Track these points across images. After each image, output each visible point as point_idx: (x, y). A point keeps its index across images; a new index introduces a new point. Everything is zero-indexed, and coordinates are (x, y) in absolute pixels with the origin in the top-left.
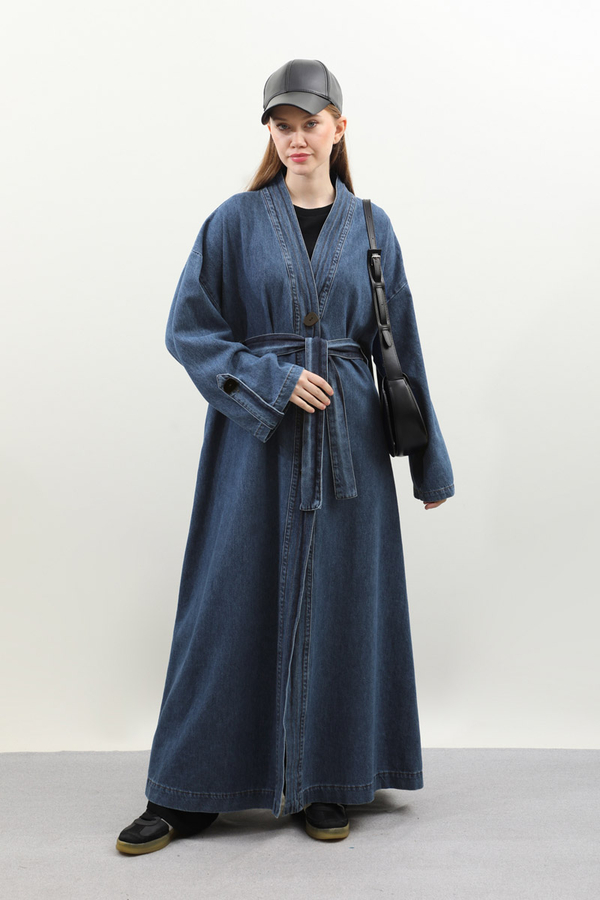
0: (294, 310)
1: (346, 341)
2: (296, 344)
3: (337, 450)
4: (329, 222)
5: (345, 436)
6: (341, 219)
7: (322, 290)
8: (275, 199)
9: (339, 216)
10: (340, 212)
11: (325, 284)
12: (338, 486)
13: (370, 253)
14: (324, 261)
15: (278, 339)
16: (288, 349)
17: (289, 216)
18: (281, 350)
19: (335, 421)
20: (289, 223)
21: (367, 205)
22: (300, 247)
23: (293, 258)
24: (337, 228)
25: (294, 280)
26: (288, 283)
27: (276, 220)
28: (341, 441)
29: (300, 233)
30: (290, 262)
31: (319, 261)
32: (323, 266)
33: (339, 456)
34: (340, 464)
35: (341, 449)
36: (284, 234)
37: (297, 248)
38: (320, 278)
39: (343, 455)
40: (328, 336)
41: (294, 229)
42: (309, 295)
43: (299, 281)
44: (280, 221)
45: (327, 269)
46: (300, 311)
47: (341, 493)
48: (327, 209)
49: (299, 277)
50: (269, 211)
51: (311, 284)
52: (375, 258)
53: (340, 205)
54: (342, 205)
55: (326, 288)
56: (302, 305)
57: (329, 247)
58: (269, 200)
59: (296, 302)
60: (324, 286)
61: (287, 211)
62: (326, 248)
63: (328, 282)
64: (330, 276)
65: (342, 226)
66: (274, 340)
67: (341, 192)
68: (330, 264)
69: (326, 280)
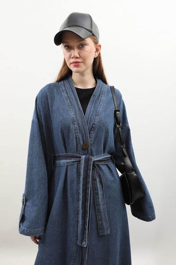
0: (76, 141)
2: (77, 160)
3: (100, 212)
4: (94, 96)
5: (104, 204)
6: (100, 94)
7: (91, 130)
8: (66, 85)
9: (99, 93)
10: (99, 91)
11: (92, 127)
12: (101, 229)
13: (115, 111)
14: (92, 115)
15: (69, 157)
16: (73, 162)
17: (73, 93)
18: (70, 162)
19: (98, 198)
20: (73, 96)
21: (112, 88)
22: (79, 108)
23: (76, 113)
24: (98, 98)
25: (76, 126)
26: (72, 126)
27: (66, 95)
28: (102, 208)
29: (79, 101)
30: (73, 116)
31: (89, 117)
32: (91, 117)
33: (101, 215)
34: (101, 219)
35: (102, 211)
36: (71, 102)
37: (77, 108)
38: (90, 123)
39: (103, 214)
40: (94, 154)
41: (76, 99)
42: (84, 133)
43: (79, 126)
44: (69, 95)
45: (93, 119)
46: (80, 141)
47: (102, 232)
48: (93, 89)
49: (78, 124)
50: (63, 91)
51: (85, 127)
52: (118, 114)
53: (99, 87)
54: (100, 87)
55: (93, 129)
56: (81, 138)
57: (94, 108)
58: (63, 86)
59: (77, 137)
60: (92, 128)
61: (72, 91)
62: (93, 108)
63: (94, 126)
64: (95, 122)
65: (100, 97)
66: (67, 157)
67: (99, 81)
68: (95, 116)
69: (93, 125)
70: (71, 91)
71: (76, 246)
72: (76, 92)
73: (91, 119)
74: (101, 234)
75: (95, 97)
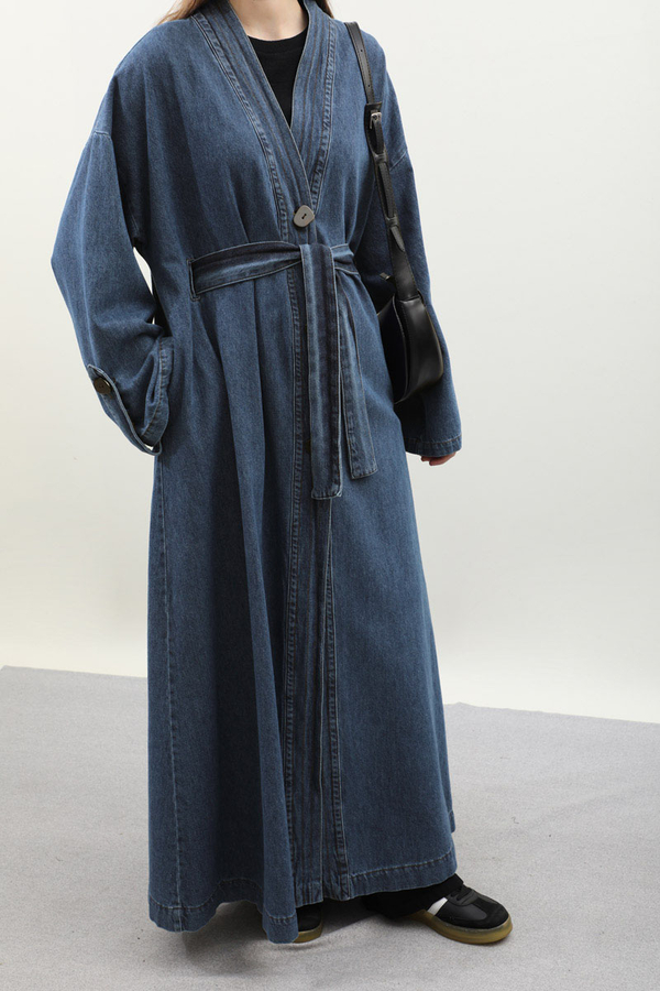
0: (277, 205)
1: (346, 248)
2: (287, 257)
3: (352, 407)
4: (305, 63)
6: (321, 55)
7: (314, 171)
8: (218, 29)
9: (317, 50)
10: (318, 46)
11: (317, 160)
13: (368, 110)
14: (311, 125)
16: (276, 265)
17: (245, 54)
18: (264, 267)
20: (247, 68)
21: (353, 29)
22: (271, 105)
23: (264, 122)
24: (318, 69)
25: (271, 158)
26: (261, 161)
27: (226, 64)
29: (267, 82)
30: (261, 130)
31: (303, 131)
32: (310, 132)
33: (355, 416)
35: (358, 405)
36: (243, 86)
37: (265, 106)
38: (308, 151)
40: (327, 241)
41: (257, 77)
42: (295, 180)
44: (233, 64)
45: (317, 137)
46: (286, 205)
47: (359, 468)
48: (300, 40)
49: (277, 152)
50: (212, 49)
51: (296, 161)
52: (375, 117)
53: (316, 32)
54: (319, 32)
55: (318, 168)
56: (287, 194)
57: (313, 102)
58: (209, 31)
59: (279, 191)
60: (316, 164)
61: (241, 47)
62: (308, 104)
63: (321, 158)
64: (323, 147)
65: (324, 65)
66: (251, 253)
67: (314, 10)
68: (320, 129)
69: (318, 155)
70: (238, 48)
71: (297, 506)
72: (253, 51)
73: (310, 136)
74: (356, 474)
75: (308, 66)
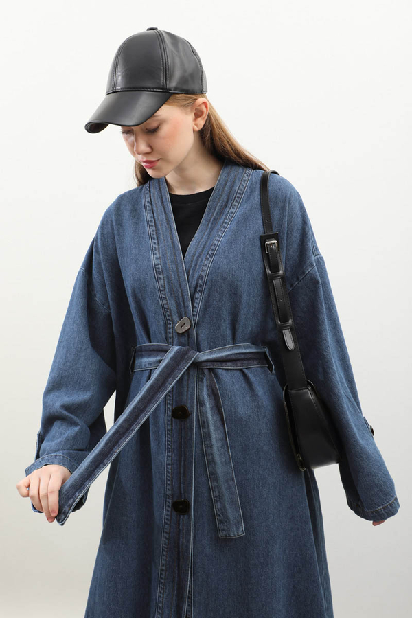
0: (165, 316)
1: (232, 348)
3: (216, 480)
4: (210, 209)
5: (227, 463)
6: (227, 201)
7: (195, 291)
8: (152, 190)
9: (222, 199)
11: (197, 283)
12: (221, 522)
14: (199, 256)
15: (154, 350)
17: (164, 207)
19: (211, 446)
20: (164, 216)
22: (174, 242)
23: (164, 255)
24: (221, 213)
26: (153, 284)
27: (150, 215)
28: (220, 469)
31: (192, 261)
32: (197, 261)
33: (219, 487)
34: (220, 498)
35: (222, 479)
36: (157, 229)
37: (170, 243)
38: (193, 277)
39: (224, 486)
40: (204, 344)
41: (168, 222)
42: (181, 298)
43: (168, 282)
44: (155, 215)
45: (200, 266)
46: (172, 316)
47: (224, 530)
49: (169, 278)
50: (145, 206)
51: (183, 284)
53: (225, 185)
54: (229, 184)
55: (198, 288)
56: (173, 307)
57: (208, 238)
58: (147, 193)
59: (166, 306)
60: (197, 286)
61: (163, 202)
62: (204, 239)
63: (200, 282)
64: (203, 274)
65: (227, 209)
66: (151, 351)
68: (204, 259)
69: (198, 280)
70: (160, 203)
71: (165, 553)
72: (170, 204)
73: (196, 265)
74: (222, 534)
75: (212, 211)
